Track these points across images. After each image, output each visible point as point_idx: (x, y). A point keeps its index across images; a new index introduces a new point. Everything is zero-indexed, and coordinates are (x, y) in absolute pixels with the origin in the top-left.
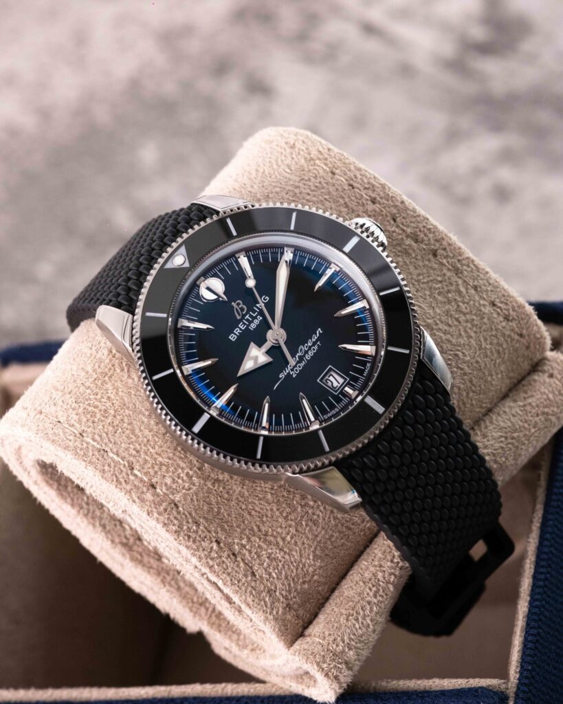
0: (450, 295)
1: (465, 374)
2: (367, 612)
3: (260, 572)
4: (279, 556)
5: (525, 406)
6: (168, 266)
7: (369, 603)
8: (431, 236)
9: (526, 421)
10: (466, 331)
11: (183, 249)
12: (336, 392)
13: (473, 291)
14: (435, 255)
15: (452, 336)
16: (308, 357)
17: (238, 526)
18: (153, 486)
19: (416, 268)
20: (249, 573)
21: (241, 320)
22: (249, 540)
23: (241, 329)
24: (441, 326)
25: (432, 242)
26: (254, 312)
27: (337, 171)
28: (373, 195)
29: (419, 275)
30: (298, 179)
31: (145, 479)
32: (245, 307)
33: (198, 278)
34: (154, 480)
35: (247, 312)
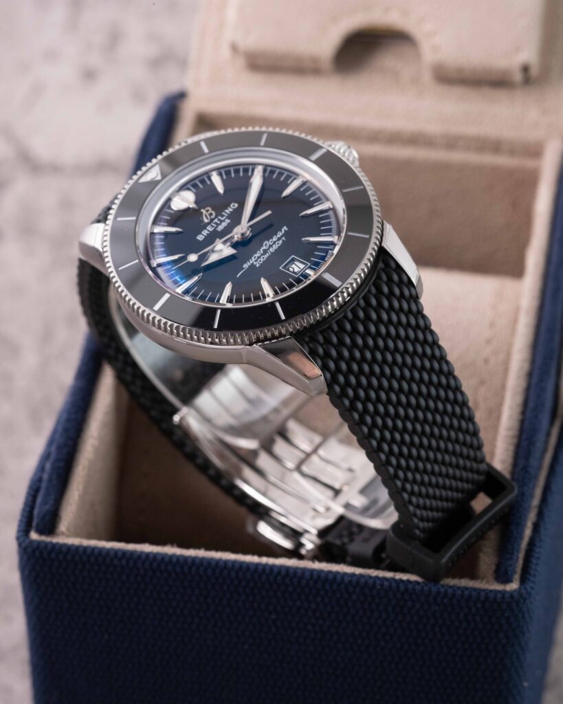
6: (143, 179)
11: (157, 169)
12: (297, 274)
16: (272, 250)
21: (208, 224)
23: (208, 231)
32: (213, 213)
35: (216, 217)
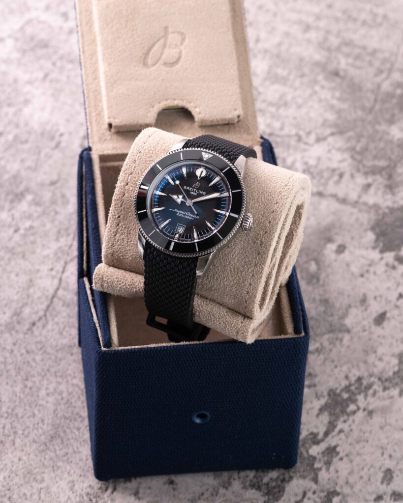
0: (245, 266)
1: (220, 285)
2: (122, 284)
3: (117, 237)
4: (125, 242)
5: (225, 316)
6: (203, 153)
7: (126, 284)
8: (265, 249)
9: (219, 319)
10: (235, 278)
11: (211, 156)
12: (176, 232)
13: (251, 275)
14: (259, 254)
15: (231, 273)
16: (186, 217)
17: (128, 222)
18: (127, 184)
19: (250, 249)
20: (115, 234)
21: (192, 187)
22: (125, 228)
23: (189, 189)
24: (232, 267)
25: (263, 251)
26: (198, 191)
27: (277, 204)
28: (272, 221)
29: (248, 251)
30: (270, 191)
31: (129, 180)
32: (198, 187)
33: (203, 166)
34: (129, 184)
35: (197, 189)
